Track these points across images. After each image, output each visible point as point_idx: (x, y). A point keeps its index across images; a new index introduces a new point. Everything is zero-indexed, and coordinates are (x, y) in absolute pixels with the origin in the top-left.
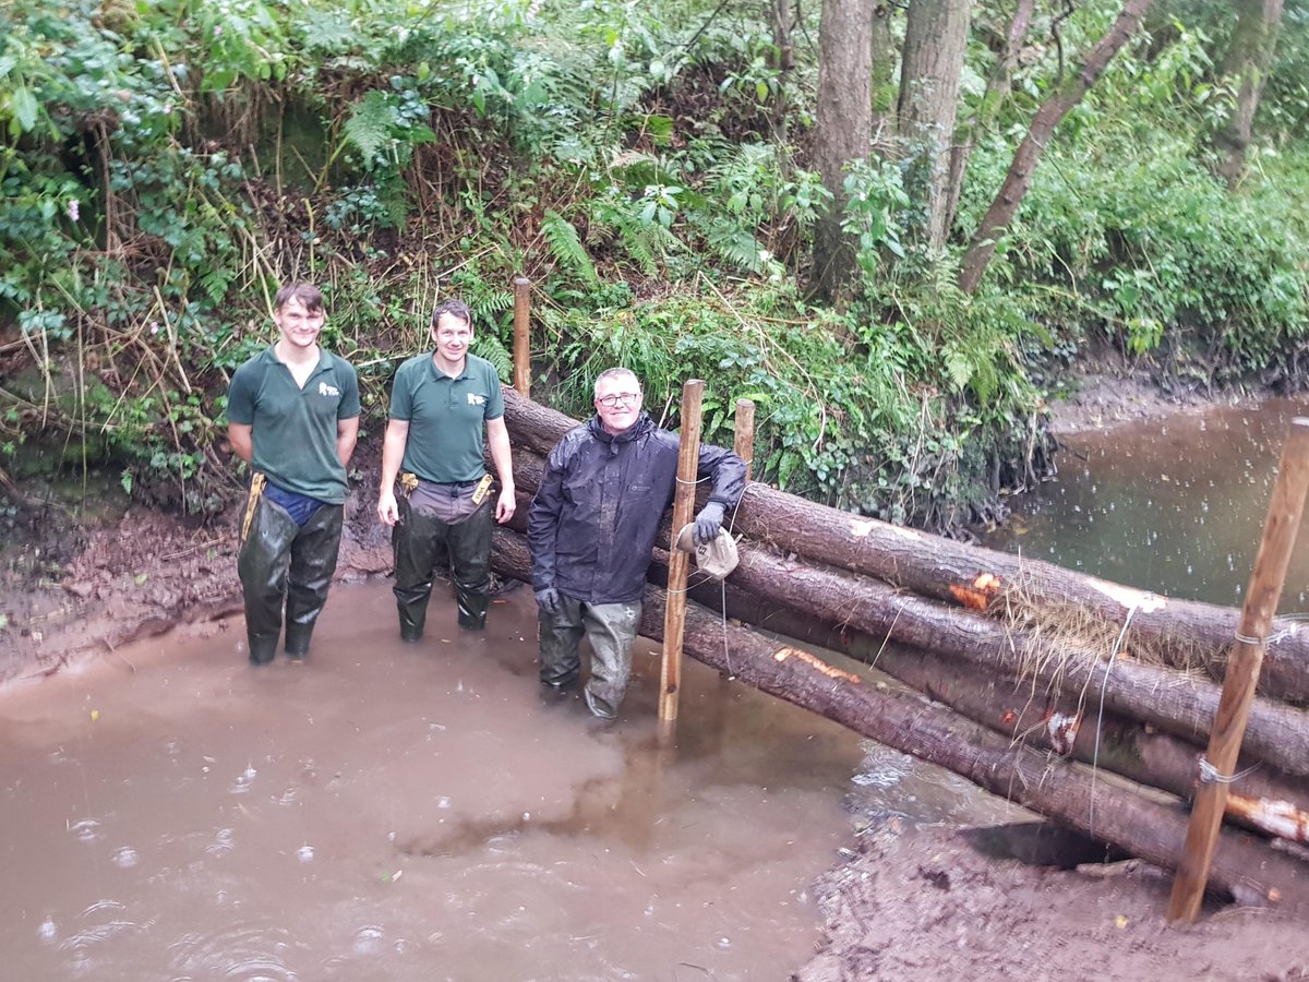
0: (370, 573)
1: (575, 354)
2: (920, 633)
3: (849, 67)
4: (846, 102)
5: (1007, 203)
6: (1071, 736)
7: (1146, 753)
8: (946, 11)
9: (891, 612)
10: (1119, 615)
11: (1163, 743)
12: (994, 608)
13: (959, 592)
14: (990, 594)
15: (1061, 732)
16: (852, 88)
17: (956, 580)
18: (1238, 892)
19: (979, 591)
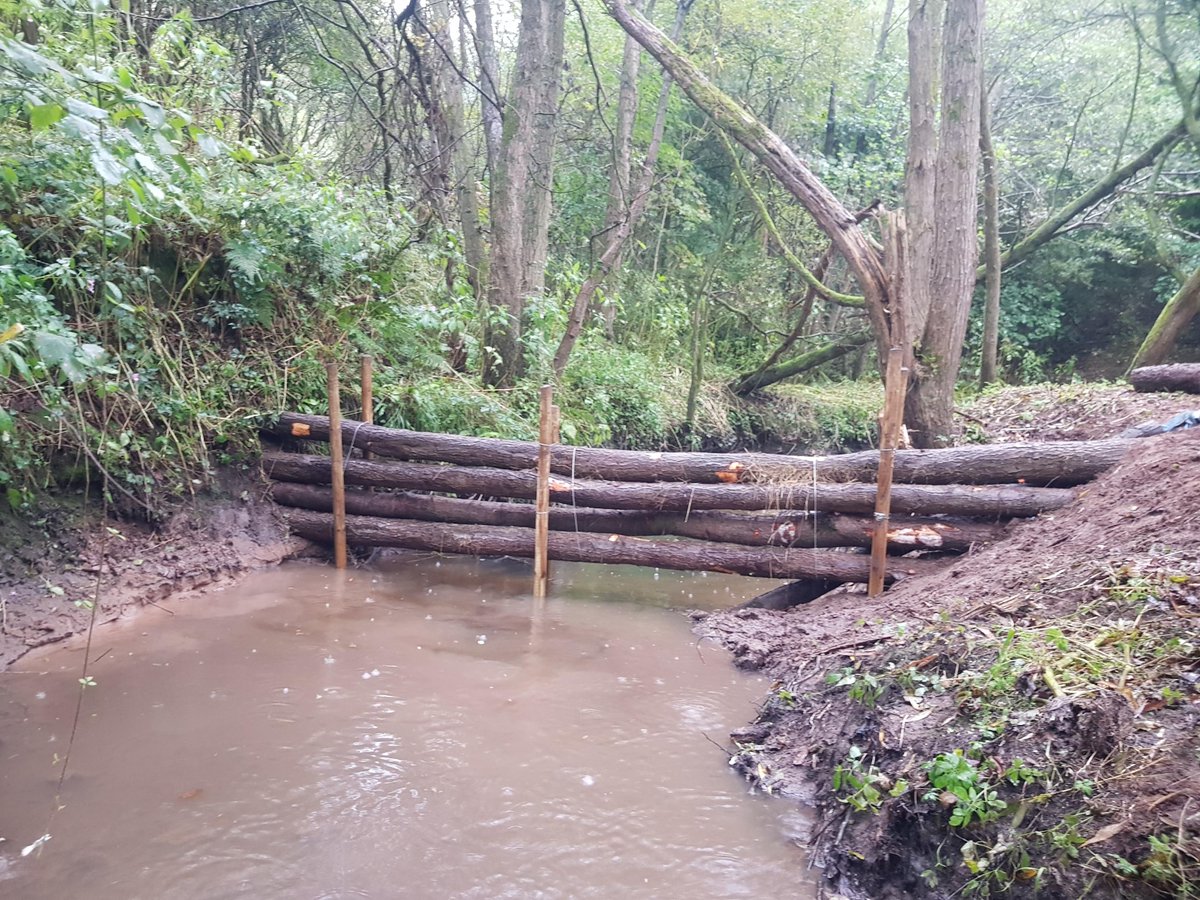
0: (268, 562)
1: (382, 410)
2: (708, 499)
3: (513, 246)
4: (512, 267)
5: (572, 337)
6: (792, 533)
7: (838, 525)
8: (537, 226)
9: (689, 491)
10: (810, 468)
11: (844, 519)
12: (743, 477)
13: (721, 475)
14: (739, 472)
15: (786, 534)
16: (515, 260)
17: (720, 469)
18: (896, 576)
19: (732, 472)
